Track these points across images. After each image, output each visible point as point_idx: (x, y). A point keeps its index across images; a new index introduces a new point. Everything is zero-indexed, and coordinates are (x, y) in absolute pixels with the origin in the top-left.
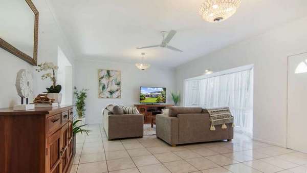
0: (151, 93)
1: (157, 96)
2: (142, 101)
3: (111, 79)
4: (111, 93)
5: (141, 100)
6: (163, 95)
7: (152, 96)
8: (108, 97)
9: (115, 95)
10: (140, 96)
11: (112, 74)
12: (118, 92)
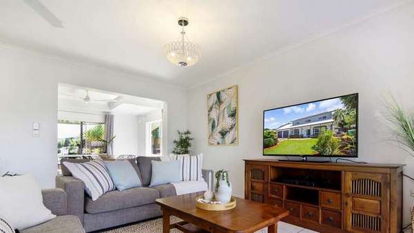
0: (297, 122)
1: (316, 133)
2: (269, 151)
3: (223, 106)
4: (223, 134)
5: (266, 146)
6: (343, 127)
7: (296, 135)
8: (218, 144)
9: (229, 138)
10: (265, 137)
11: (223, 96)
12: (232, 132)
